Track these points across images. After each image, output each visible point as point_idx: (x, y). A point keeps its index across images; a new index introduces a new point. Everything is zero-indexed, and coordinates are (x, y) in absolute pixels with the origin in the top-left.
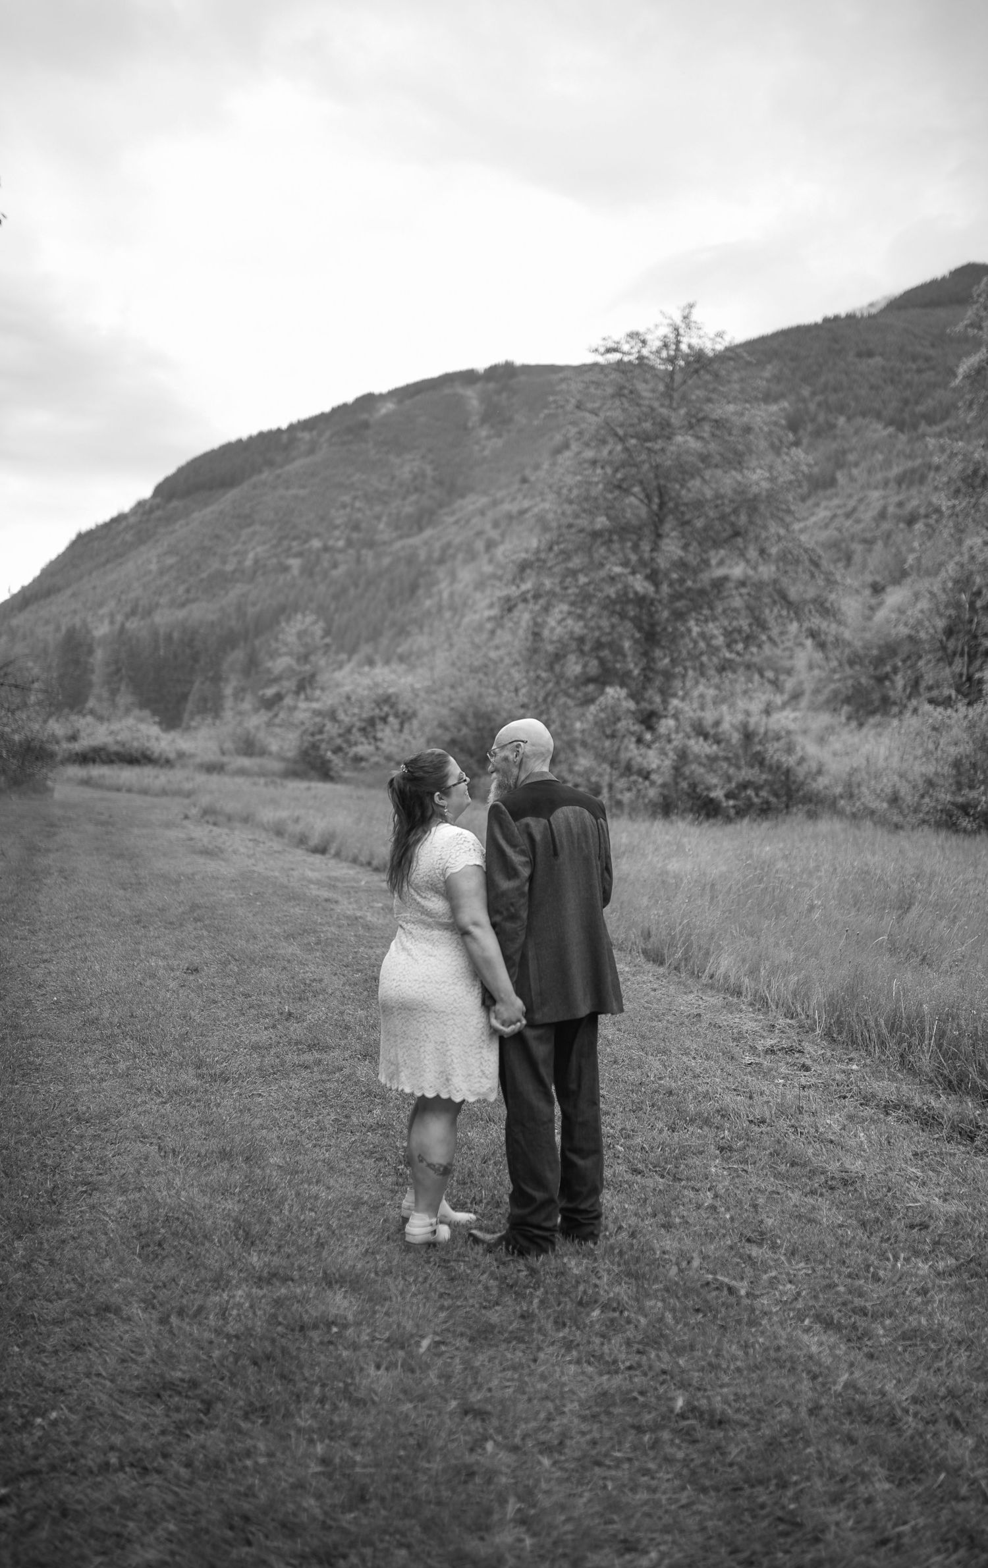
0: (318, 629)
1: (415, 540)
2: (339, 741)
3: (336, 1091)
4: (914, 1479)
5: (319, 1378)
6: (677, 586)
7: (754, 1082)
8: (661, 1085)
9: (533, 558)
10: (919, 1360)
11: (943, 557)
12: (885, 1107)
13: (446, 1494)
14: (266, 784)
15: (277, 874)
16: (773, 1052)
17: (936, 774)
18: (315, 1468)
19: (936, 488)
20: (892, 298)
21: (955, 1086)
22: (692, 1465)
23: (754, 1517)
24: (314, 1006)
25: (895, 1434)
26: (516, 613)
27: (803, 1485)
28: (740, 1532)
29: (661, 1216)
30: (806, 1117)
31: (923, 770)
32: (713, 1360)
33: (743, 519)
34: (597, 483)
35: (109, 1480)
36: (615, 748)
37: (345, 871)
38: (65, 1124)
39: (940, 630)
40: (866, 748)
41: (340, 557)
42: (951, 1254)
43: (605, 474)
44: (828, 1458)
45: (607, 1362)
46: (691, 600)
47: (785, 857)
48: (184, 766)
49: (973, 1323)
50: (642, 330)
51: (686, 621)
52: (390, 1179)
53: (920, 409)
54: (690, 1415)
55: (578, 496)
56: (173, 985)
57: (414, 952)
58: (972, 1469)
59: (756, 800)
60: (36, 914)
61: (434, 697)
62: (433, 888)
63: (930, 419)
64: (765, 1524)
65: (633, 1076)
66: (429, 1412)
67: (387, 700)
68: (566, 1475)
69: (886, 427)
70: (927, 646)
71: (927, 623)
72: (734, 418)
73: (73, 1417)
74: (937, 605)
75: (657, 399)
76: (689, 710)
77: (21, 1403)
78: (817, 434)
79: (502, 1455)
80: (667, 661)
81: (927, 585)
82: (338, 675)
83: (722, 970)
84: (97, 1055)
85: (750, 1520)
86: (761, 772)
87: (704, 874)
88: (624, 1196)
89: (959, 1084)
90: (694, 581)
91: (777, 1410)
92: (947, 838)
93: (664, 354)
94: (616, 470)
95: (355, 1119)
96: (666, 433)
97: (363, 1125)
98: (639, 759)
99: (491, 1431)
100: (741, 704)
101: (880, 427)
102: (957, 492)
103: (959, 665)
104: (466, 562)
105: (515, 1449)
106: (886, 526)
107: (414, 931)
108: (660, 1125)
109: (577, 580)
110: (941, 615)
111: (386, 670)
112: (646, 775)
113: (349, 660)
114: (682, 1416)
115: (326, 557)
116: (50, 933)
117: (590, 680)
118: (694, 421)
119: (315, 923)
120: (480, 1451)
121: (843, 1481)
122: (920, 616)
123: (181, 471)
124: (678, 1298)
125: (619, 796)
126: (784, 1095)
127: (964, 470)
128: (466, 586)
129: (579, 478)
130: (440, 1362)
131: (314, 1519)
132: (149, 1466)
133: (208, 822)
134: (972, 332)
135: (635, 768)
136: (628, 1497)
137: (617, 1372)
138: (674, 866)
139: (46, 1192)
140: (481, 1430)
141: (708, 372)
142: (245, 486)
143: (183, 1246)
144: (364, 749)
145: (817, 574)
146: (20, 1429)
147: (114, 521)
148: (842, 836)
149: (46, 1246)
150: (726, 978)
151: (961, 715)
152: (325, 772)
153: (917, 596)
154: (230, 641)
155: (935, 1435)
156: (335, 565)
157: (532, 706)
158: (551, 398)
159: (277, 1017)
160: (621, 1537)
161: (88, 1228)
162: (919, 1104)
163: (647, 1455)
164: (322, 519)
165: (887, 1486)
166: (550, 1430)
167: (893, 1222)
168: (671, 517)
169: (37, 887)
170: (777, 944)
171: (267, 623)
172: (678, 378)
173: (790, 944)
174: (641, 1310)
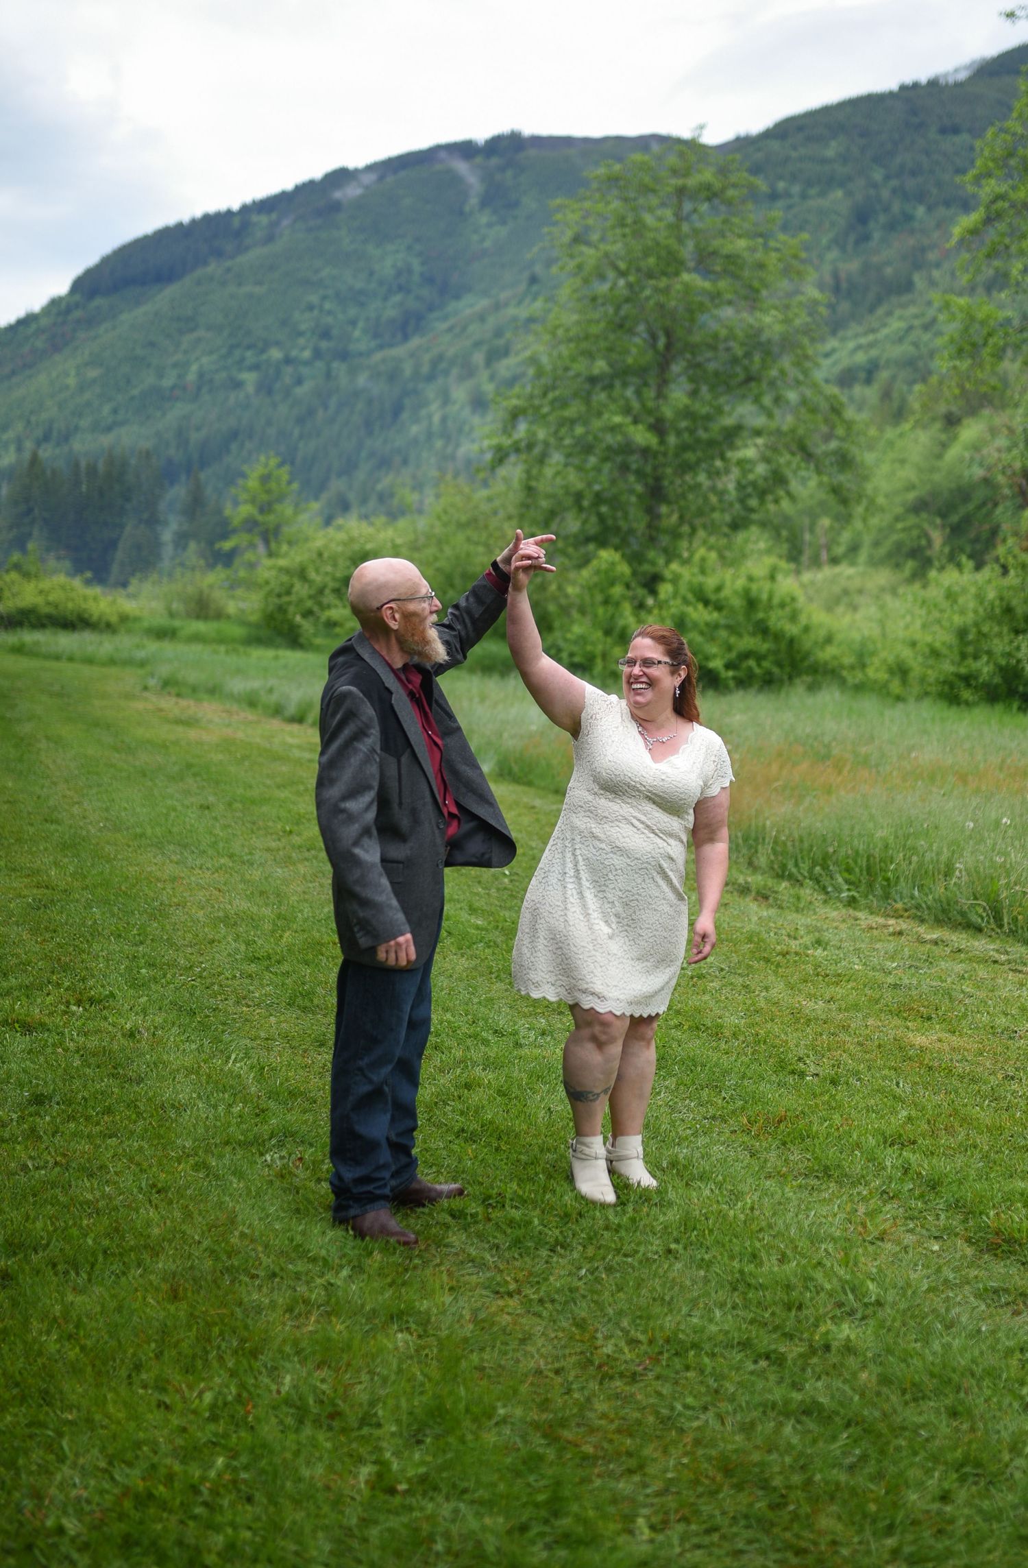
1: (399, 351)
2: (309, 604)
6: (686, 436)
9: (526, 404)
14: (227, 652)
15: (258, 740)
17: (942, 643)
20: (984, 60)
26: (506, 467)
31: (931, 638)
33: (757, 363)
34: (597, 322)
36: (609, 615)
39: (1019, 473)
41: (305, 371)
43: (606, 312)
46: (702, 451)
48: (129, 631)
51: (696, 473)
55: (576, 336)
59: (757, 671)
61: (417, 554)
70: (1005, 492)
76: (689, 575)
78: (891, 227)
80: (675, 518)
81: (1006, 419)
86: (764, 641)
90: (705, 431)
94: (618, 308)
96: (672, 270)
104: (461, 378)
109: (573, 430)
115: (288, 372)
117: (587, 539)
122: (997, 455)
123: (106, 261)
128: (462, 408)
129: (577, 316)
133: (169, 693)
142: (188, 281)
145: (838, 423)
152: (293, 639)
153: (993, 432)
154: (169, 474)
156: (299, 381)
164: (284, 323)
168: (679, 359)
171: (214, 452)
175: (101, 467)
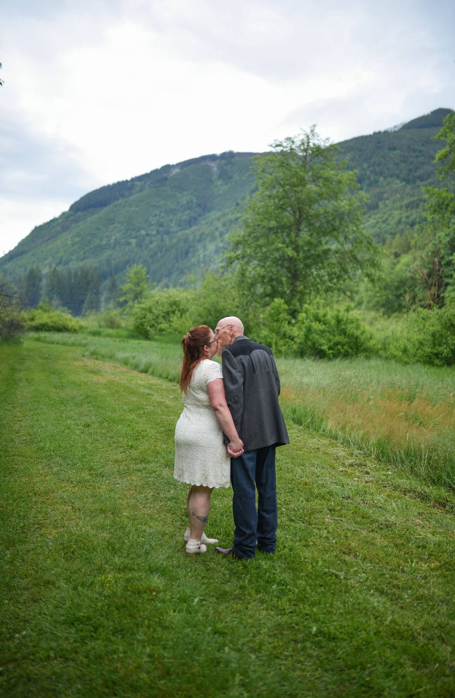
0: (144, 271)
1: (187, 231)
2: (153, 322)
3: (153, 482)
4: (424, 666)
5: (147, 616)
6: (307, 253)
7: (344, 480)
8: (302, 481)
9: (242, 240)
10: (424, 610)
11: (427, 241)
12: (404, 491)
13: (207, 672)
14: (120, 342)
15: (125, 382)
16: (352, 466)
17: (424, 339)
18: (146, 659)
19: (424, 210)
20: (405, 123)
21: (436, 482)
22: (321, 659)
23: (350, 683)
24: (143, 443)
25: (414, 645)
26: (234, 265)
27: (372, 669)
28: (344, 691)
29: (303, 541)
30: (368, 496)
31: (418, 337)
32: (330, 609)
33: (337, 223)
34: (271, 206)
35: (50, 664)
36: (279, 326)
37: (156, 381)
38: (29, 496)
39: (425, 274)
40: (391, 328)
41: (154, 238)
42: (437, 560)
43: (275, 202)
44: (384, 656)
45: (280, 610)
46: (314, 259)
47: (356, 377)
48: (82, 333)
49: (449, 592)
50: (292, 136)
51: (311, 269)
52: (178, 523)
53: (417, 174)
54: (319, 635)
55: (262, 212)
56: (78, 432)
57: (191, 419)
58: (451, 662)
59: (342, 350)
60: (15, 399)
61: (196, 302)
62: (201, 389)
63: (421, 179)
64: (355, 687)
65: (289, 476)
66: (198, 633)
67: (175, 303)
68: (262, 663)
69: (401, 182)
70: (419, 282)
71: (419, 271)
72: (334, 177)
73: (33, 634)
74: (424, 263)
75: (299, 168)
76: (312, 309)
77: (9, 627)
78: (370, 185)
79: (232, 653)
80: (302, 287)
81: (420, 254)
82: (153, 292)
83: (329, 428)
84: (44, 464)
85: (348, 685)
86: (345, 338)
87: (320, 383)
88: (286, 532)
89: (438, 481)
90: (315, 251)
91: (360, 633)
92: (429, 369)
93: (302, 148)
94: (280, 200)
95: (162, 495)
96: (303, 183)
97: (166, 498)
98: (289, 331)
99: (227, 642)
100: (336, 306)
101: (398, 182)
102: (435, 211)
103: (434, 290)
104: (211, 241)
105: (239, 650)
106: (401, 227)
107: (191, 409)
108: (301, 499)
109: (262, 250)
110: (426, 267)
111: (174, 290)
112: (292, 339)
113: (158, 285)
114: (316, 635)
115: (147, 239)
116: (22, 408)
117: (267, 295)
118: (315, 178)
119: (143, 404)
120: (222, 651)
121: (391, 666)
122: (416, 268)
123: (82, 199)
124: (312, 580)
125: (280, 348)
126: (358, 486)
127: (438, 201)
128: (211, 252)
129: (263, 203)
130: (203, 609)
131: (146, 683)
132: (68, 657)
133: (93, 358)
134: (442, 139)
135: (288, 335)
136: (291, 674)
137: (285, 614)
138: (306, 380)
139: (20, 528)
140: (222, 641)
141: (322, 156)
142: (111, 206)
143: (83, 553)
144: (164, 326)
145: (370, 248)
146: (8, 639)
147: (52, 221)
148: (381, 367)
149: (20, 553)
150: (331, 431)
151: (435, 312)
152: (146, 336)
153: (415, 259)
154: (103, 276)
155: (433, 645)
156: (151, 242)
157: (241, 307)
158: (251, 167)
159: (126, 447)
160: (289, 693)
161: (39, 545)
162: (420, 490)
163: (299, 654)
164: (146, 221)
165: (412, 669)
166: (254, 642)
167: (410, 545)
168: (304, 222)
169: (16, 387)
170: (354, 416)
171: (120, 268)
172: (308, 159)
173: (360, 416)
174: (296, 585)
175: (79, 273)
